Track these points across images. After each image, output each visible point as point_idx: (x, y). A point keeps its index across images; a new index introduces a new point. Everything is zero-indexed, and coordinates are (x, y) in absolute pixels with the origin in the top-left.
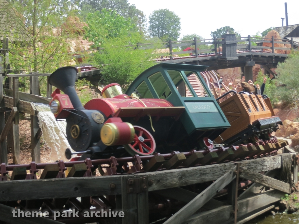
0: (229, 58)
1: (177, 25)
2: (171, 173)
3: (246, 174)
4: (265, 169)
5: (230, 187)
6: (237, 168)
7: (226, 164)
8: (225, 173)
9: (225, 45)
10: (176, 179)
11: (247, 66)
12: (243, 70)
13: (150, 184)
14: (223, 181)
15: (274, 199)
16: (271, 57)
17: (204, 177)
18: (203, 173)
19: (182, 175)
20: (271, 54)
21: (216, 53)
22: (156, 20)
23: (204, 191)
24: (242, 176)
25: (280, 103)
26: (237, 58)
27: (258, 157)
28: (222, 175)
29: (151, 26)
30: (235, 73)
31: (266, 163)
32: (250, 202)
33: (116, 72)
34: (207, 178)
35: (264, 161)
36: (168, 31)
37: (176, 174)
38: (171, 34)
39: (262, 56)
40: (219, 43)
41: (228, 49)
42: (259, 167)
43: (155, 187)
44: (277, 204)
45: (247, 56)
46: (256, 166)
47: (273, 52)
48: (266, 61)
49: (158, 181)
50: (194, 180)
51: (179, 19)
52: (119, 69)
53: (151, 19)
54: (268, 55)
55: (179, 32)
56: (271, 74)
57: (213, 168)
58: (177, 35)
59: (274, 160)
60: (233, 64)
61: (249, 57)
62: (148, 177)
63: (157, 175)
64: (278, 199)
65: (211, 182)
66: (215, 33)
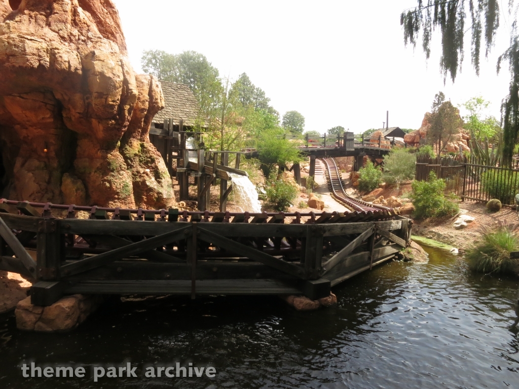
0: (348, 149)
1: (302, 123)
2: (337, 225)
3: (381, 231)
4: (391, 228)
5: (370, 239)
6: (375, 226)
7: (369, 223)
8: (367, 229)
9: (346, 140)
10: (339, 230)
11: (360, 155)
12: (356, 158)
13: (325, 232)
14: (367, 234)
15: (395, 251)
16: (377, 151)
17: (355, 230)
18: (355, 227)
19: (343, 228)
20: (378, 148)
21: (339, 145)
22: (288, 118)
23: (355, 240)
24: (378, 232)
25: (384, 184)
26: (354, 150)
27: (381, 221)
28: (366, 230)
29: (284, 122)
30: (349, 161)
31: (393, 225)
32: (380, 251)
33: (270, 154)
34: (356, 231)
35: (391, 223)
36: (296, 127)
37: (339, 226)
38: (298, 129)
39: (371, 150)
40: (341, 138)
41: (348, 143)
42: (388, 227)
43: (327, 234)
44: (397, 254)
45: (360, 149)
46: (386, 226)
47: (379, 147)
48: (373, 153)
49: (329, 230)
50: (349, 232)
51: (304, 118)
52: (271, 152)
53: (284, 117)
54: (375, 149)
55: (303, 128)
56: (375, 163)
57: (361, 224)
58: (301, 130)
59: (398, 223)
60: (350, 154)
61: (362, 149)
62: (324, 226)
63: (329, 226)
64: (398, 251)
65: (359, 234)
66: (330, 130)
